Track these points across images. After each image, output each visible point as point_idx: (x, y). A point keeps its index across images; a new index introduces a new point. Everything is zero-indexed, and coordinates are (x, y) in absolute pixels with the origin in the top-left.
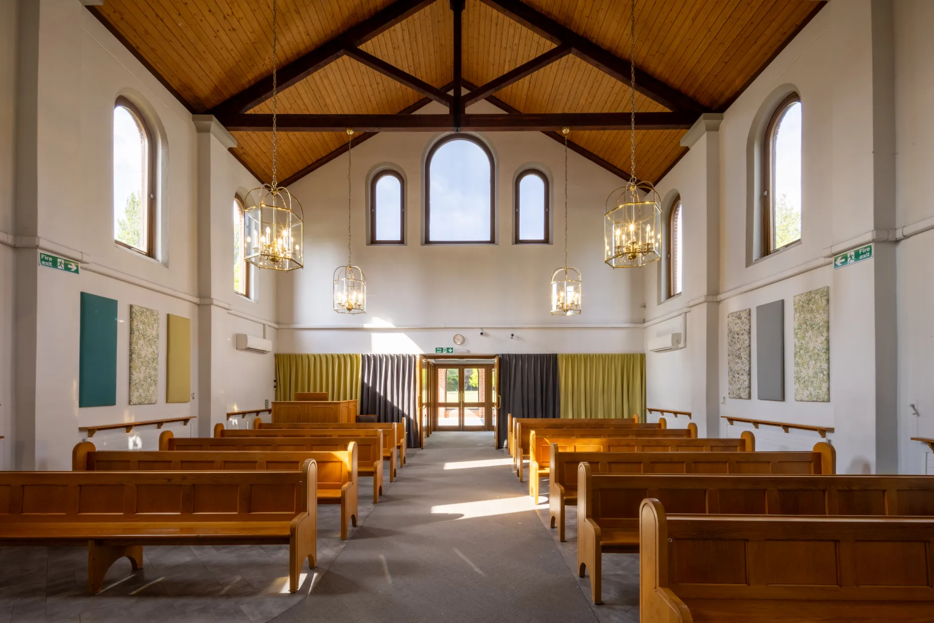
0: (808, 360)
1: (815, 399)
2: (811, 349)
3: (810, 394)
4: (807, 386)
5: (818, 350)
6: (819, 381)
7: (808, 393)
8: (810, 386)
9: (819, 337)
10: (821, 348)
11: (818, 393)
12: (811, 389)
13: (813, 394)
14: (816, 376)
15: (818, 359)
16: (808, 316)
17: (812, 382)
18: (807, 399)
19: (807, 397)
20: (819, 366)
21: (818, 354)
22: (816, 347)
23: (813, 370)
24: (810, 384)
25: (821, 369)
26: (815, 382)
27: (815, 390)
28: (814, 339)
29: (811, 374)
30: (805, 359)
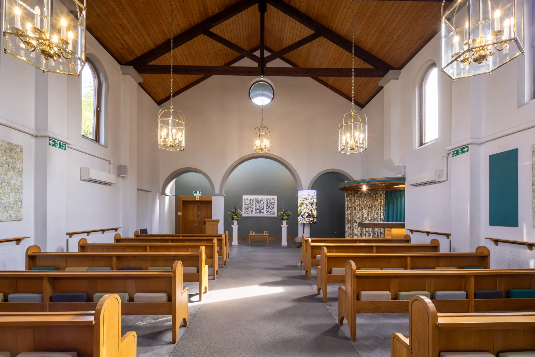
0: (9, 191)
1: (14, 219)
2: (13, 184)
3: (10, 216)
4: (7, 211)
5: (18, 186)
6: (18, 207)
7: (8, 215)
8: (10, 210)
9: (19, 177)
10: (20, 186)
11: (17, 215)
12: (11, 212)
13: (13, 215)
14: (16, 203)
15: (18, 192)
16: (11, 160)
17: (12, 207)
18: (6, 220)
19: (7, 218)
20: (18, 197)
21: (18, 189)
22: (17, 184)
23: (14, 199)
24: (10, 209)
25: (20, 199)
26: (15, 207)
27: (14, 213)
28: (15, 178)
29: (12, 202)
30: (7, 190)
